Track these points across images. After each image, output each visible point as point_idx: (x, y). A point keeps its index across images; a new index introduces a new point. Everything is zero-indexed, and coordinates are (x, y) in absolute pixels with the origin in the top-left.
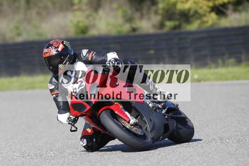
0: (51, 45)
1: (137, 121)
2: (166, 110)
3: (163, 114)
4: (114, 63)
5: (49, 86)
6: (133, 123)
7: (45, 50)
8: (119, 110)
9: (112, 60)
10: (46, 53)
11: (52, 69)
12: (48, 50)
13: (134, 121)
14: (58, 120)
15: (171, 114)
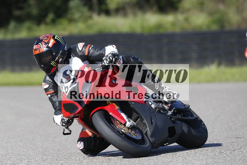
0: (41, 41)
1: (135, 124)
2: (172, 111)
3: (169, 116)
4: (111, 59)
5: (43, 86)
6: (129, 126)
7: (35, 47)
8: (114, 111)
9: (109, 55)
10: (36, 50)
11: (43, 68)
12: (38, 46)
13: (131, 123)
14: (55, 122)
15: (179, 116)
